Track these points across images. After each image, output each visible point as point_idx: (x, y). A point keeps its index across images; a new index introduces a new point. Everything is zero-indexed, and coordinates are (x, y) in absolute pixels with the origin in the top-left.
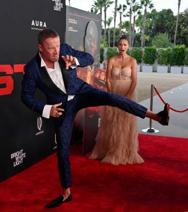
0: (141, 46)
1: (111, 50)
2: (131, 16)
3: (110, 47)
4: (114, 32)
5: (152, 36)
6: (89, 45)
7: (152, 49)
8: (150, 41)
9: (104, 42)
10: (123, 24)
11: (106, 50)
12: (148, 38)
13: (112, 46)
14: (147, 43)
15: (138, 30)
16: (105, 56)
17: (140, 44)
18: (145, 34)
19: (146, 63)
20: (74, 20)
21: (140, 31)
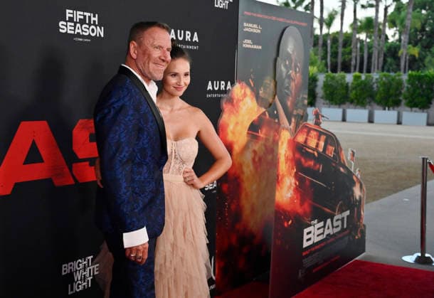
0: (400, 70)
1: (333, 78)
2: (377, 7)
3: (330, 72)
4: (341, 40)
5: (427, 47)
7: (426, 76)
8: (422, 59)
9: (319, 62)
10: (359, 24)
11: (321, 78)
12: (415, 51)
13: (334, 70)
14: (414, 63)
15: (394, 36)
16: (320, 91)
17: (398, 65)
18: (409, 43)
19: (411, 107)
20: (255, 26)
21: (397, 37)
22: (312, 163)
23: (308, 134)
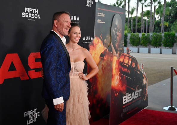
0: (161, 32)
1: (134, 35)
2: (151, 6)
3: (132, 33)
4: (137, 20)
5: (172, 22)
6: (114, 34)
7: (172, 34)
8: (170, 27)
9: (128, 29)
10: (144, 13)
11: (129, 35)
12: (167, 24)
13: (134, 32)
14: (167, 29)
15: (158, 18)
16: (128, 41)
17: (160, 30)
18: (165, 21)
19: (166, 47)
20: (102, 14)
21: (159, 18)
22: (126, 70)
23: (124, 58)
